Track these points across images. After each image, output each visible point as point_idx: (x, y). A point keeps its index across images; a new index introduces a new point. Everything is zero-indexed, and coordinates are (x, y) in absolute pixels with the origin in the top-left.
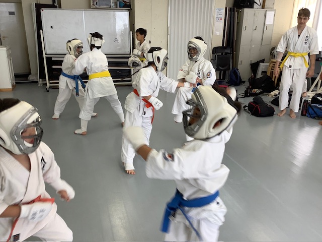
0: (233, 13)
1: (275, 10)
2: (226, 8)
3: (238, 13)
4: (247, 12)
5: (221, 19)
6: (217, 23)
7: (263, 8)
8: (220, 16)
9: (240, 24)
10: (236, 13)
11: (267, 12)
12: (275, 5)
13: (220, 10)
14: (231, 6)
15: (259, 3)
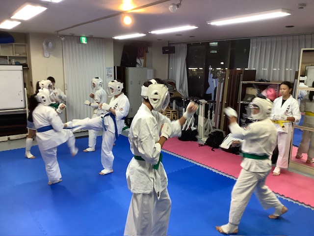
2: (114, 67)
4: (131, 71)
5: (111, 76)
6: (108, 79)
8: (109, 73)
9: (127, 80)
12: (153, 64)
13: (109, 68)
14: (119, 66)
15: (140, 63)
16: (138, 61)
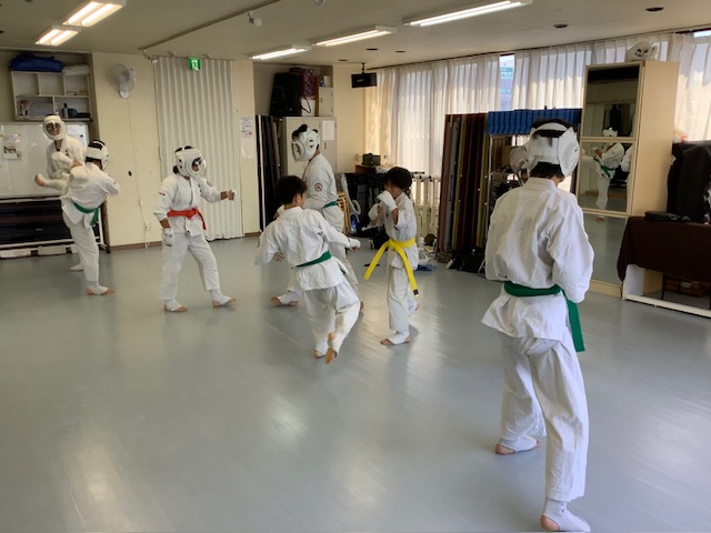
0: (268, 124)
1: (335, 119)
3: (277, 125)
4: (292, 123)
5: (250, 133)
6: (244, 139)
7: (317, 115)
9: (282, 141)
10: (274, 124)
11: (324, 122)
13: (246, 119)
14: (266, 114)
15: (307, 109)
16: (304, 103)
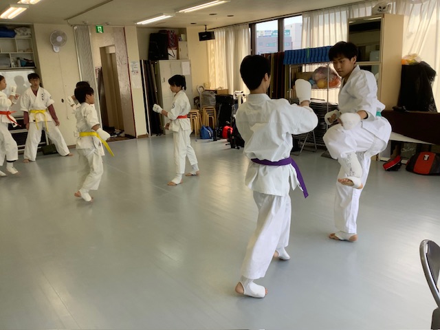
0: (148, 65)
1: (190, 61)
2: (141, 61)
3: (154, 66)
4: (163, 64)
5: (137, 72)
6: (134, 76)
8: (135, 69)
9: (157, 76)
10: (152, 65)
11: (183, 63)
12: (189, 55)
13: (134, 63)
14: (146, 59)
15: (172, 54)
16: (170, 51)
